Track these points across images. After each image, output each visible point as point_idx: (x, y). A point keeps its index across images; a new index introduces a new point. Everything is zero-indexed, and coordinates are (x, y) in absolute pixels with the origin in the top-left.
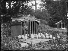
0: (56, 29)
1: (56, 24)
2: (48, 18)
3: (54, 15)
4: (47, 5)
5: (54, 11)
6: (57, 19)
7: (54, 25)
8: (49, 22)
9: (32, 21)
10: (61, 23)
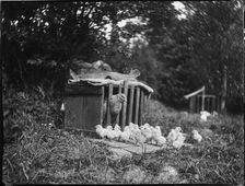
0: (186, 113)
1: (187, 97)
2: (153, 76)
3: (180, 66)
4: (151, 30)
5: (180, 55)
6: (187, 82)
7: (176, 100)
8: (160, 91)
9: (130, 86)
10: (204, 96)
